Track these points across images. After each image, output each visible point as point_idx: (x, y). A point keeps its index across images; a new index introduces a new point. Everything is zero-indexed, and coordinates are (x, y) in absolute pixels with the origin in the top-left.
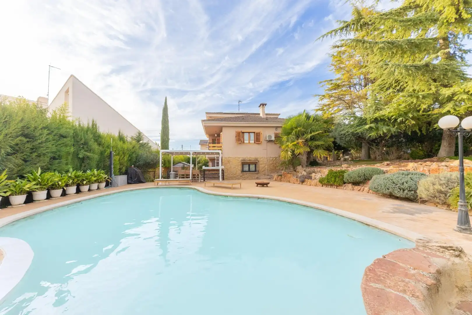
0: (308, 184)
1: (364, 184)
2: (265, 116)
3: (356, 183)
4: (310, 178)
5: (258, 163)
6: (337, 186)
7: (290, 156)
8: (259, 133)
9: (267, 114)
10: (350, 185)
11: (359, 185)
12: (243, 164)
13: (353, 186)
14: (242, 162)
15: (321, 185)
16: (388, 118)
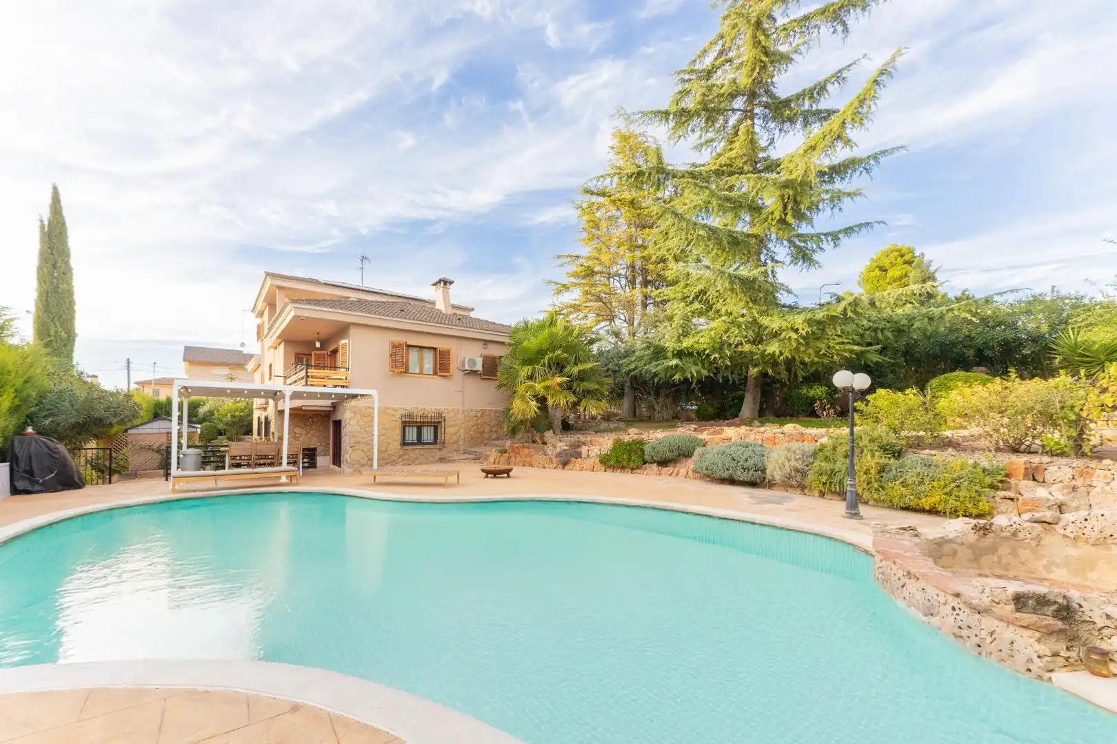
0: (578, 468)
1: (676, 463)
2: (451, 311)
3: (663, 463)
4: (579, 455)
5: (443, 424)
6: (632, 469)
7: (535, 409)
8: (449, 352)
9: (454, 307)
10: (655, 465)
11: (666, 466)
12: (405, 425)
13: (660, 468)
14: (404, 419)
15: (603, 468)
16: (698, 353)
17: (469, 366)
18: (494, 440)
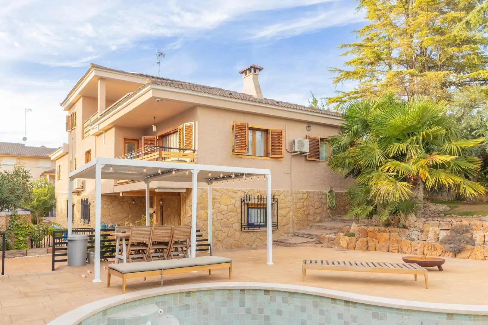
4: (473, 242)
8: (280, 133)
17: (299, 148)
18: (318, 222)
